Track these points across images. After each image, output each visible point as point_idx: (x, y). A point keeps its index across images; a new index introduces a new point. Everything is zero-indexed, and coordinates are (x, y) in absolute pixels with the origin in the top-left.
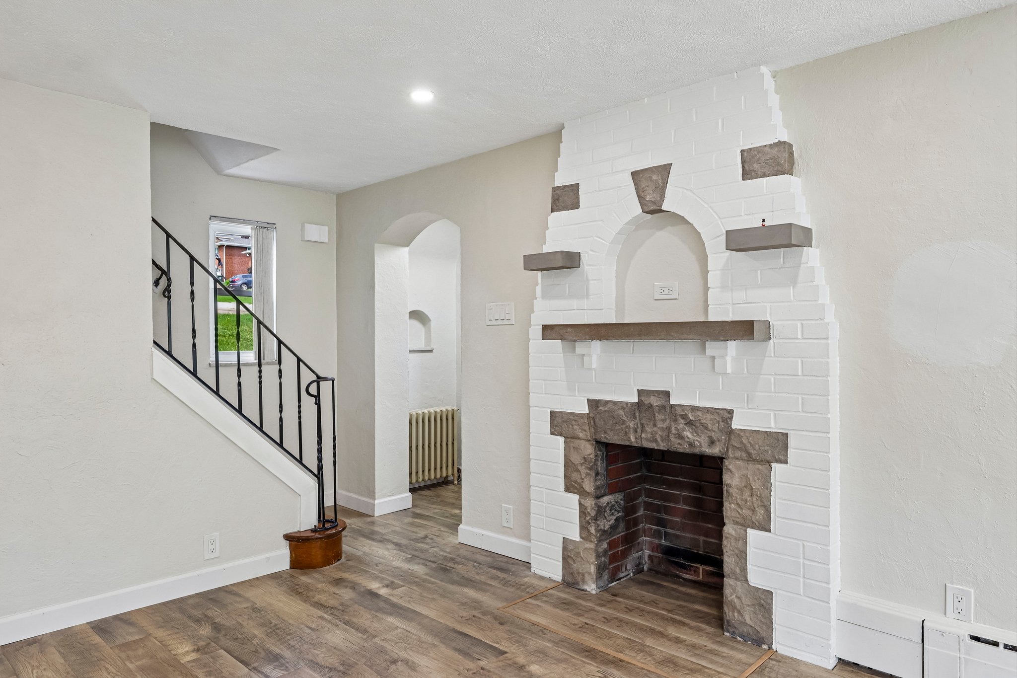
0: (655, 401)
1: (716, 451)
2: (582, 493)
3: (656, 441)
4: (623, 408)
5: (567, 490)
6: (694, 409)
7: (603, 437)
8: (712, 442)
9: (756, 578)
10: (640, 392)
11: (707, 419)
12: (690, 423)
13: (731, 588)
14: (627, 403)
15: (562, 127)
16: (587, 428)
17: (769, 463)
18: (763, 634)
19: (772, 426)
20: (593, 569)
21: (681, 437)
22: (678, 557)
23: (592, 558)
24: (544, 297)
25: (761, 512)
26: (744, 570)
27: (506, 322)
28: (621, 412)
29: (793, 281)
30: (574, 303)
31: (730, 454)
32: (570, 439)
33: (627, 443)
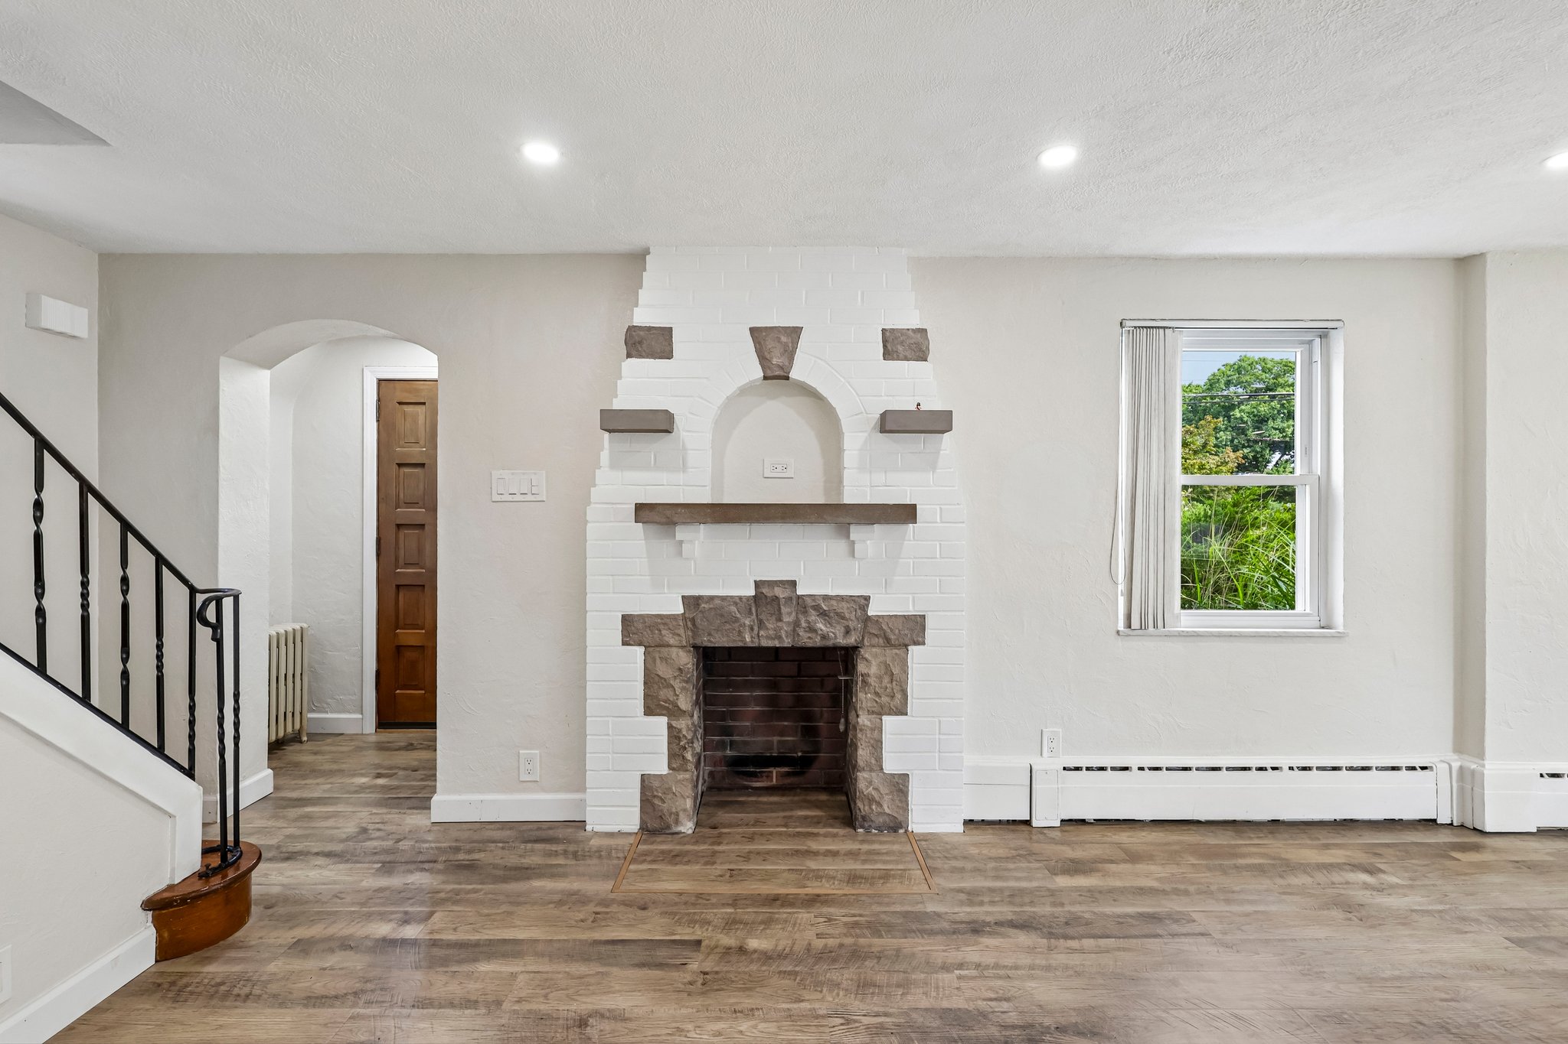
0: (780, 593)
1: (851, 640)
2: (672, 711)
3: (780, 638)
4: (736, 604)
5: (649, 711)
6: (826, 598)
7: (705, 641)
8: (847, 632)
9: (891, 765)
10: (758, 584)
11: (844, 607)
12: (823, 614)
13: (864, 782)
14: (740, 598)
15: (646, 252)
16: (681, 631)
17: (906, 646)
18: (900, 818)
19: (910, 610)
20: (689, 803)
21: (812, 629)
22: (746, 765)
23: (688, 791)
24: (613, 465)
25: (899, 696)
26: (879, 760)
27: (529, 497)
28: (733, 608)
29: (933, 466)
30: (664, 477)
31: (866, 643)
32: (653, 649)
33: (740, 644)
